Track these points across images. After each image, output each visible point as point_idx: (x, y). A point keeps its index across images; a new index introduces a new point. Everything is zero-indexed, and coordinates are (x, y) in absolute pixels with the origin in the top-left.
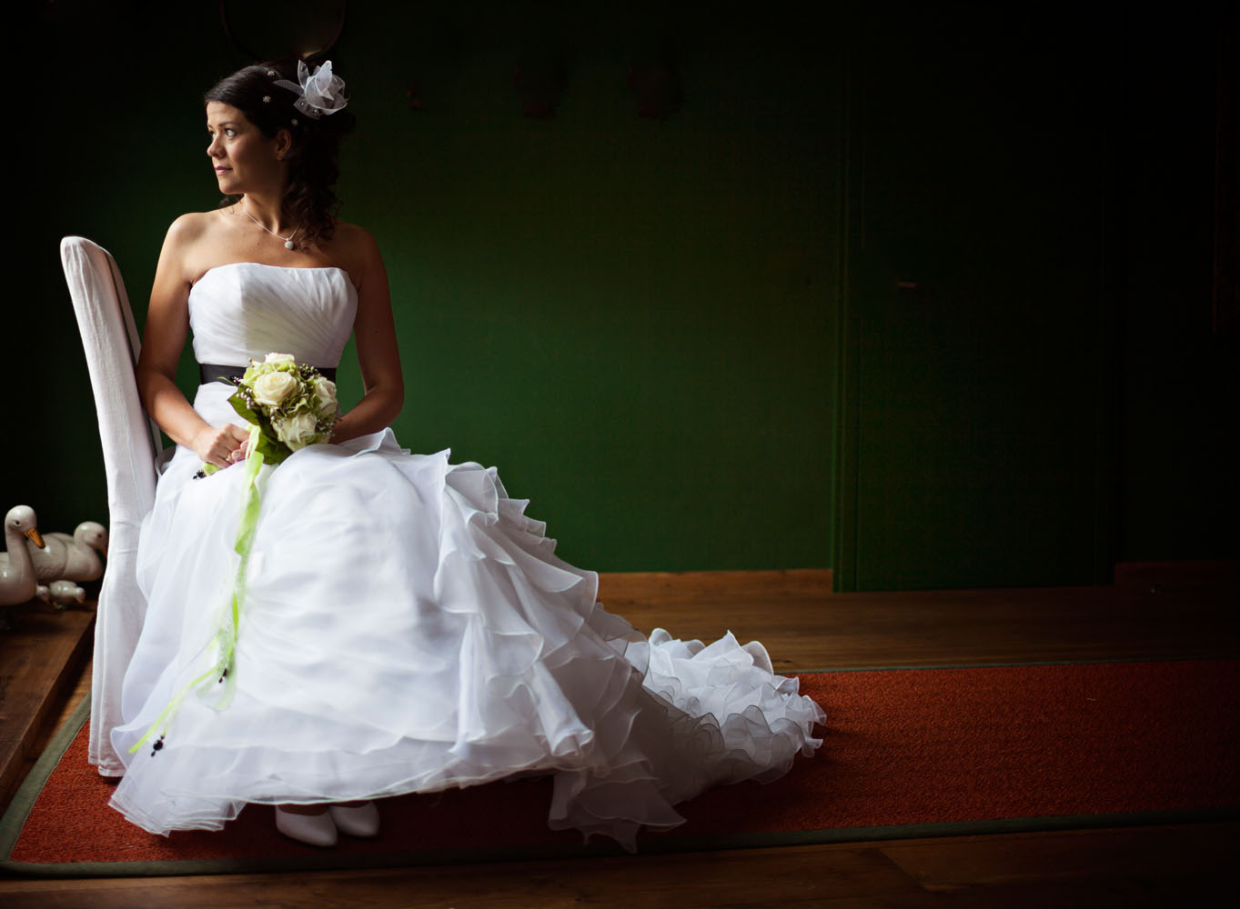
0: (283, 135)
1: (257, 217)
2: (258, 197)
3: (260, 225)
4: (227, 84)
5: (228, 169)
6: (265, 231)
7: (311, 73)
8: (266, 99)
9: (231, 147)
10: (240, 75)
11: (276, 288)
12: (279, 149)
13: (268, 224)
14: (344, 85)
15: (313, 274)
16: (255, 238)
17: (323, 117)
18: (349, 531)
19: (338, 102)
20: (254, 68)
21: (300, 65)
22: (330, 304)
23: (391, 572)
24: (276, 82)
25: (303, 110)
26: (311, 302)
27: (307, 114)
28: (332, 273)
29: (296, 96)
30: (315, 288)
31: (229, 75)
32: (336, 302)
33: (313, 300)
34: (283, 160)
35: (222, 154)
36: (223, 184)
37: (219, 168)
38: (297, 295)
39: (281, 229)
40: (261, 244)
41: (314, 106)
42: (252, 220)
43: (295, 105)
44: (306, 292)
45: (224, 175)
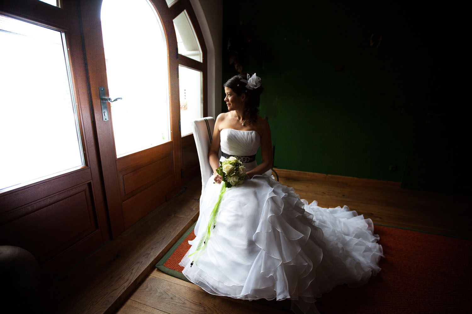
0: (243, 95)
1: (237, 116)
2: (237, 111)
3: (237, 118)
4: (229, 82)
5: (230, 104)
6: (238, 120)
7: (251, 77)
8: (238, 85)
9: (230, 98)
10: (232, 79)
11: (236, 137)
12: (242, 99)
13: (239, 118)
14: (260, 79)
15: (247, 132)
16: (235, 122)
17: (254, 89)
18: (234, 216)
19: (258, 85)
20: (236, 76)
21: (248, 75)
22: (250, 142)
23: (243, 230)
24: (241, 80)
25: (248, 88)
26: (245, 141)
27: (249, 89)
28: (252, 132)
29: (246, 84)
30: (246, 137)
31: (230, 79)
32: (252, 140)
33: (246, 140)
34: (243, 102)
35: (228, 100)
36: (229, 108)
37: (228, 104)
38: (242, 139)
39: (242, 120)
40: (236, 124)
41: (251, 86)
42: (236, 117)
43: (246, 86)
44: (244, 138)
45: (229, 106)
